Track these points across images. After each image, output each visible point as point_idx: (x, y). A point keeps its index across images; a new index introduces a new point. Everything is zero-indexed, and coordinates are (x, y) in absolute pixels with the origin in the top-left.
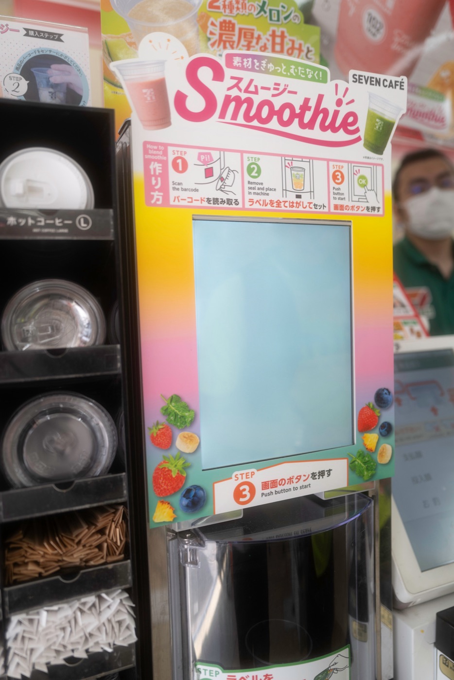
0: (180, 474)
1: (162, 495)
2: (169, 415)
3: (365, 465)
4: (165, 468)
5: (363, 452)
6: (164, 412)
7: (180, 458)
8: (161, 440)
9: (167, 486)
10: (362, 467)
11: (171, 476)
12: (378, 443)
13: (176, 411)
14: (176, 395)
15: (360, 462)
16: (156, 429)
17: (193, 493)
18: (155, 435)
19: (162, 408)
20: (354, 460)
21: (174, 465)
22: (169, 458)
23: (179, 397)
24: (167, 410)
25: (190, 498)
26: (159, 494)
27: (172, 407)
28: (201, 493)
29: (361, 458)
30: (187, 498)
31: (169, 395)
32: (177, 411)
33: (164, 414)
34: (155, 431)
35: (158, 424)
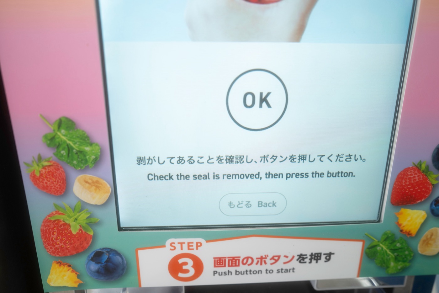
0: (84, 231)
1: (58, 254)
2: (58, 146)
3: (393, 253)
4: (59, 221)
5: (393, 235)
6: (48, 142)
7: (81, 210)
8: (48, 183)
9: (65, 243)
10: (388, 255)
11: (71, 232)
12: (423, 225)
13: (68, 142)
14: (67, 118)
15: (384, 248)
16: (38, 165)
17: (105, 257)
18: (38, 174)
19: (46, 136)
20: (374, 244)
21: (73, 219)
22: (64, 209)
23: (73, 122)
24: (53, 139)
25: (102, 263)
26: (53, 253)
27: (62, 135)
28: (117, 259)
29: (387, 242)
30: (98, 263)
31: (56, 117)
32: (71, 144)
33: (49, 146)
34: (37, 169)
35: (40, 159)
